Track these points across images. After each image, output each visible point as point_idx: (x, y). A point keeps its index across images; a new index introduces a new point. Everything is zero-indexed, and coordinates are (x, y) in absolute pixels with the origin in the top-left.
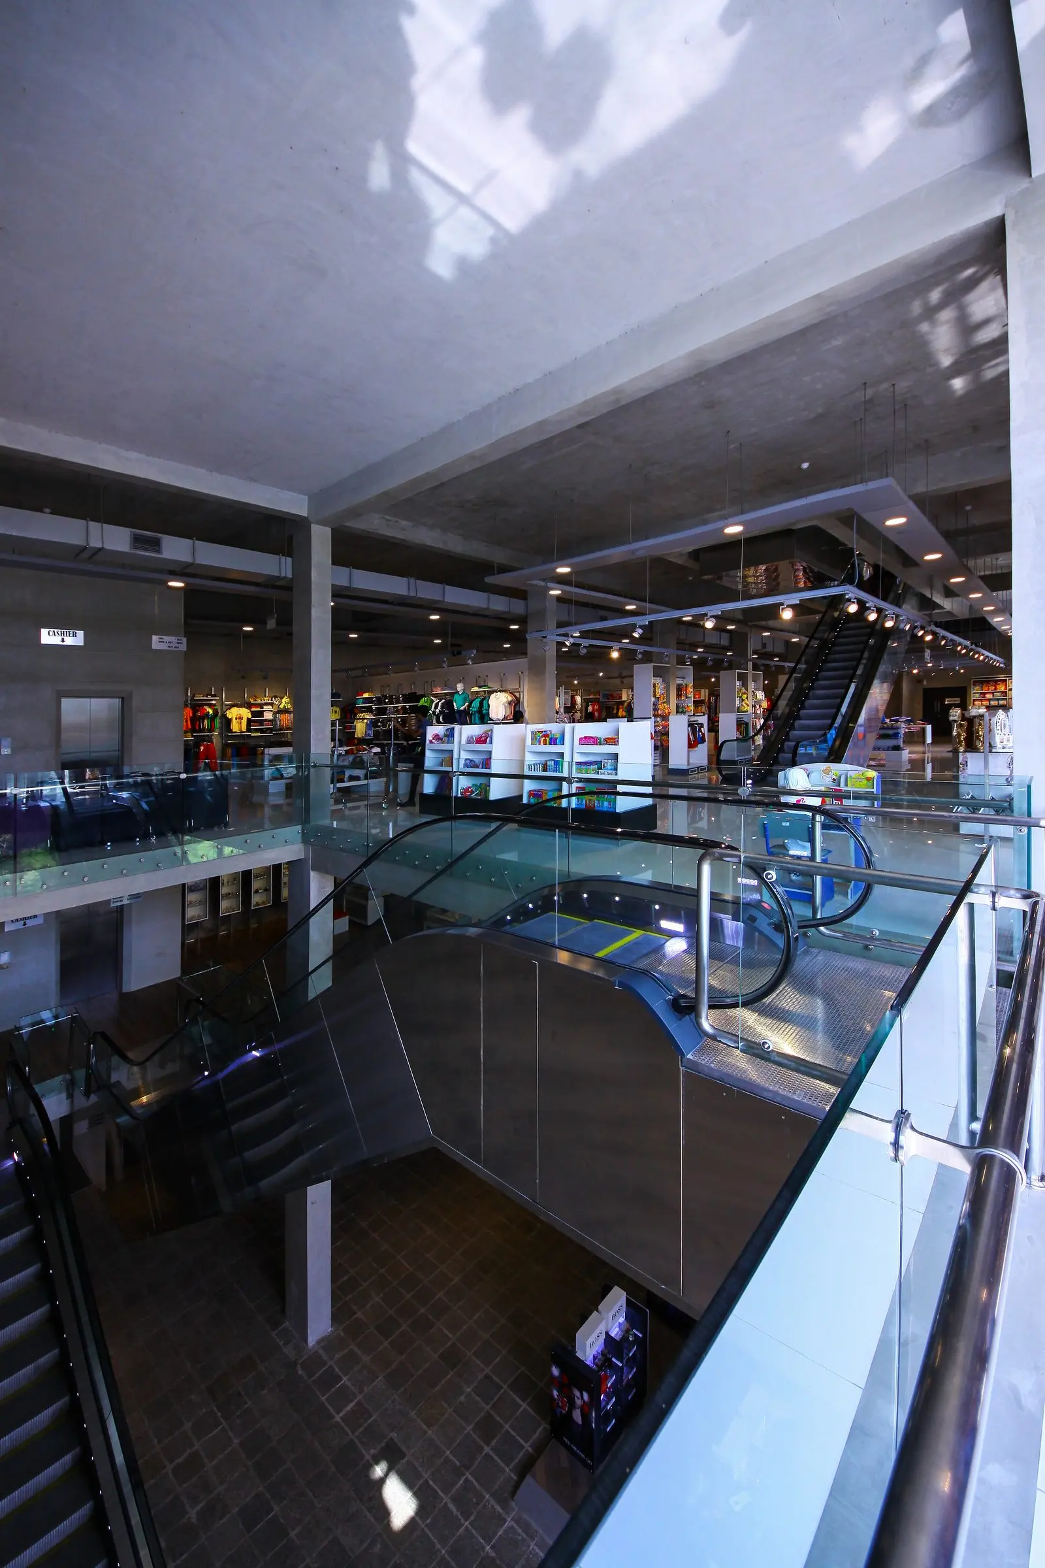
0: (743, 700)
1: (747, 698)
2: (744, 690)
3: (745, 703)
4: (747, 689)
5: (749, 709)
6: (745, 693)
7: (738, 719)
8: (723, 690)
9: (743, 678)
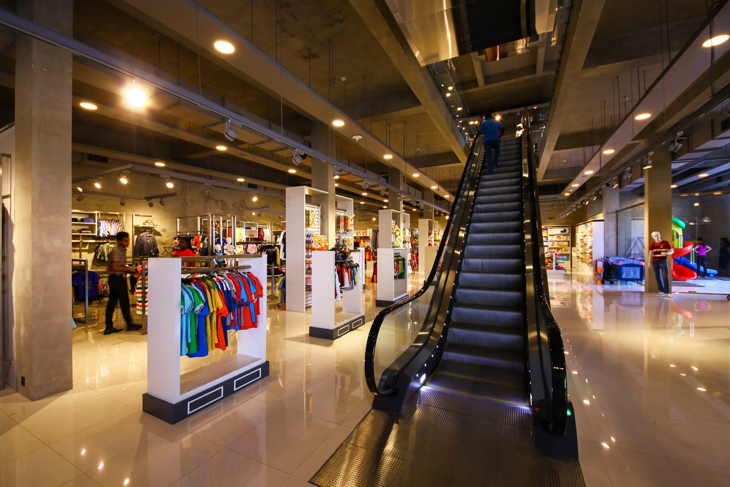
0: (396, 236)
1: (400, 235)
2: (397, 228)
3: (399, 239)
4: (399, 227)
5: (401, 244)
6: (398, 231)
7: (395, 254)
8: (381, 227)
9: (396, 217)
